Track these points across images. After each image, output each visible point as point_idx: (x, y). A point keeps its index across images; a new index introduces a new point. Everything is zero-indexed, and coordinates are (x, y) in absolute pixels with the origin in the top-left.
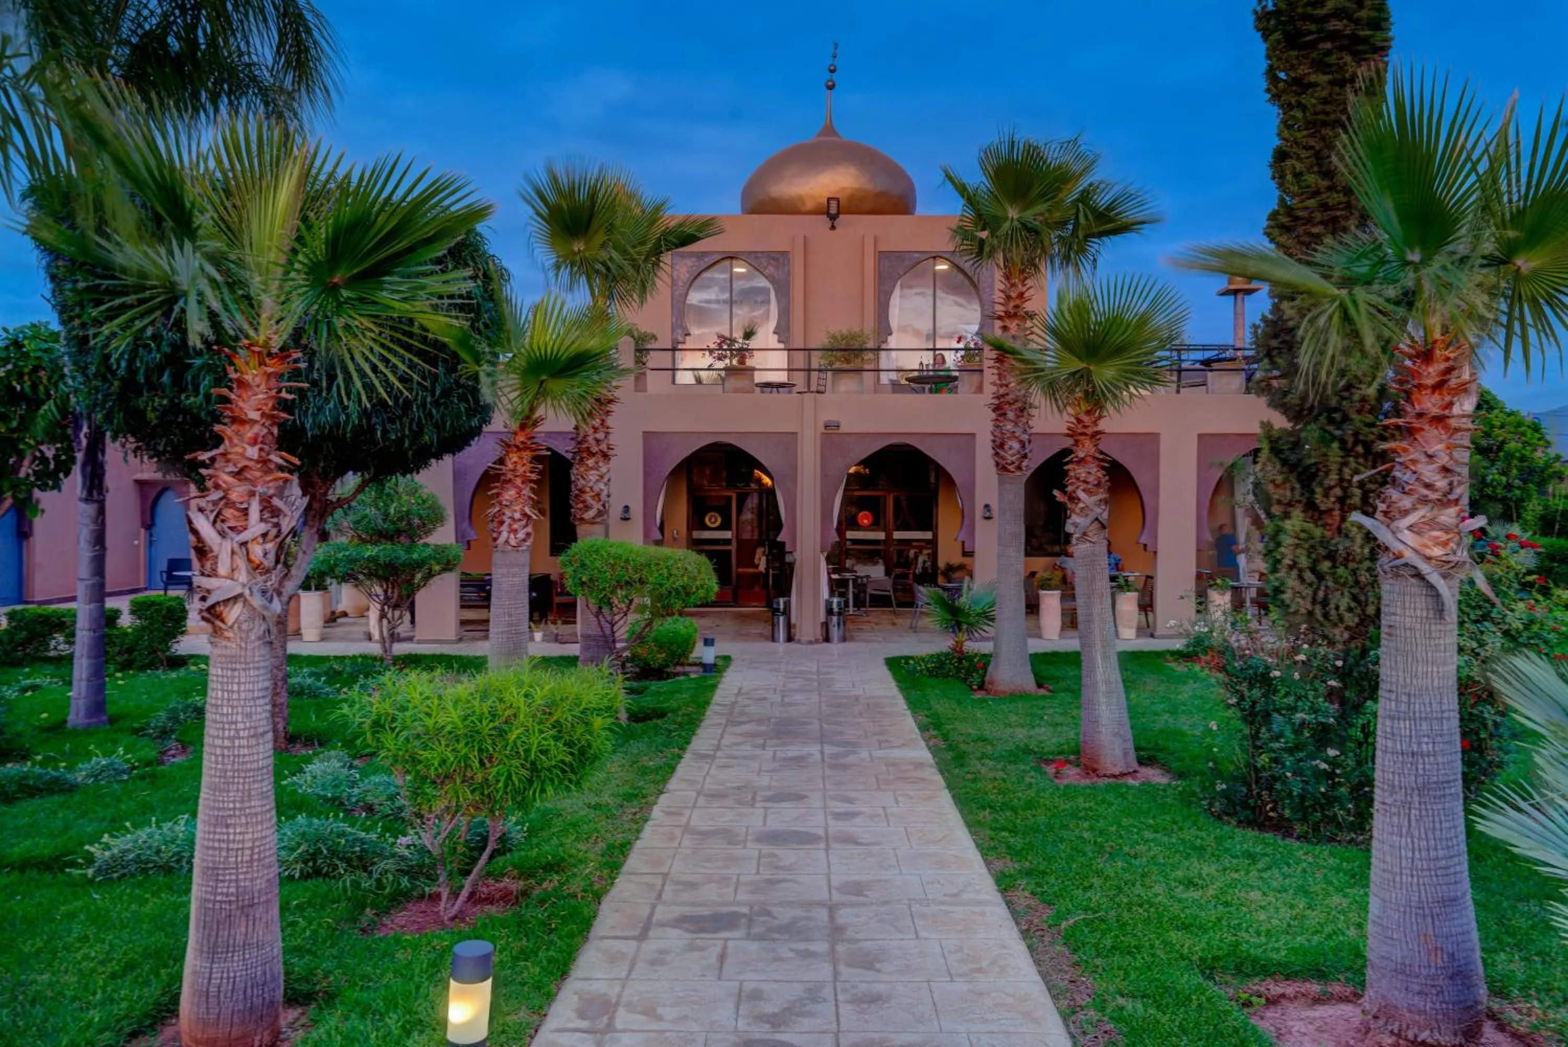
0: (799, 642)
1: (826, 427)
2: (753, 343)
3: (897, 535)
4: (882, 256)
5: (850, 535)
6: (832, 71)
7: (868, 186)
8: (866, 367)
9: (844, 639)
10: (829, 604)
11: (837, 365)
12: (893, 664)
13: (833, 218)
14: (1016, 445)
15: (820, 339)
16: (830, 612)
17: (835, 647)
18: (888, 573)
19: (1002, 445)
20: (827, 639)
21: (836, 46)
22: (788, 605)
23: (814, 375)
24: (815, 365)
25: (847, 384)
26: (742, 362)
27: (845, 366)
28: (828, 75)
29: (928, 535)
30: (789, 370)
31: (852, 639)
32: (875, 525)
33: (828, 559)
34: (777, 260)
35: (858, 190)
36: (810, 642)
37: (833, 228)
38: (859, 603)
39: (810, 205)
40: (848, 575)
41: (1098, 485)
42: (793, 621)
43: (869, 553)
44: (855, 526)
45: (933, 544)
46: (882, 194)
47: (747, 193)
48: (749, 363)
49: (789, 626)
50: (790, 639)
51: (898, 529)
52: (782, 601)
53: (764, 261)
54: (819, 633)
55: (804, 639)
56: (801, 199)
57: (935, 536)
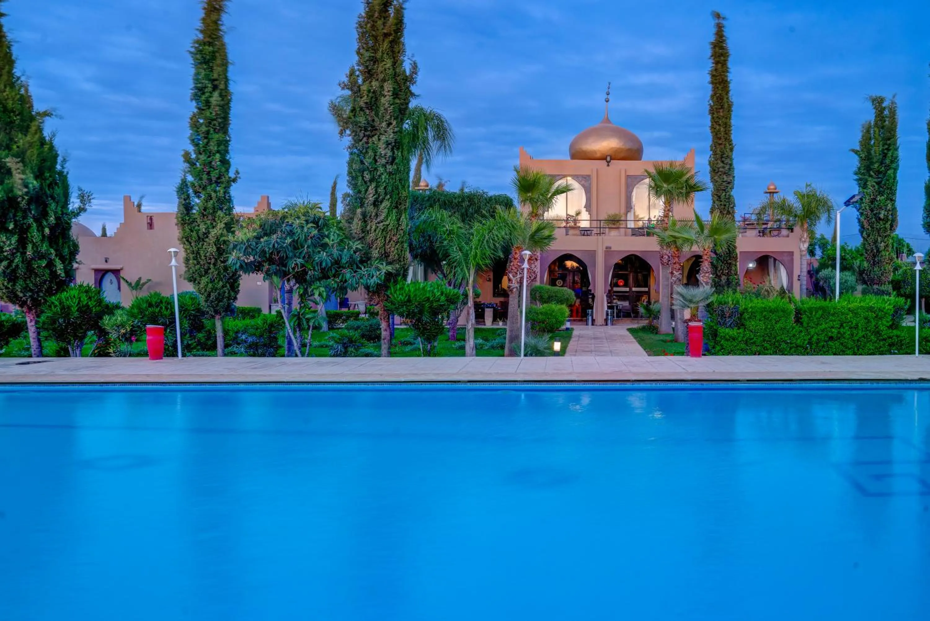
0: (596, 325)
1: (606, 248)
2: (579, 218)
3: (634, 289)
4: (628, 177)
5: (615, 289)
6: (608, 94)
7: (623, 147)
8: (621, 226)
9: (612, 325)
10: (607, 312)
11: (610, 226)
12: (630, 330)
13: (608, 162)
14: (667, 257)
15: (603, 216)
16: (607, 315)
17: (609, 327)
18: (630, 304)
19: (662, 257)
20: (607, 325)
21: (610, 83)
22: (592, 312)
23: (602, 229)
24: (602, 226)
25: (614, 233)
26: (575, 224)
27: (613, 226)
28: (606, 96)
29: (646, 289)
30: (590, 220)
31: (615, 325)
32: (626, 285)
33: (607, 296)
34: (585, 178)
35: (619, 149)
36: (600, 325)
37: (608, 165)
38: (618, 316)
39: (598, 155)
40: (614, 305)
41: (679, 270)
42: (594, 318)
43: (622, 297)
44: (617, 285)
45: (648, 293)
46: (629, 150)
47: (572, 147)
48: (578, 225)
49: (593, 321)
50: (593, 324)
51: (635, 287)
52: (590, 310)
53: (580, 179)
54: (603, 323)
55: (598, 324)
56: (595, 152)
57: (649, 289)
